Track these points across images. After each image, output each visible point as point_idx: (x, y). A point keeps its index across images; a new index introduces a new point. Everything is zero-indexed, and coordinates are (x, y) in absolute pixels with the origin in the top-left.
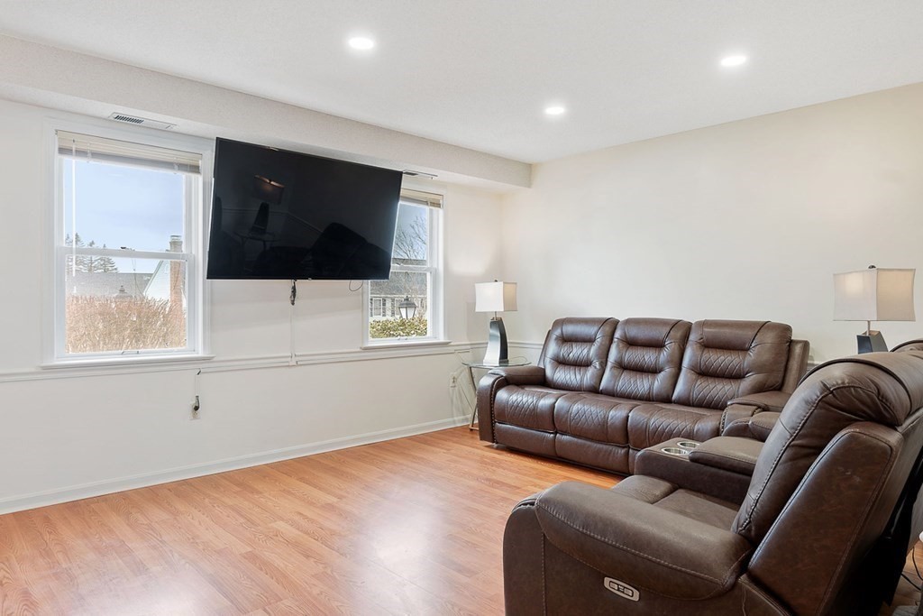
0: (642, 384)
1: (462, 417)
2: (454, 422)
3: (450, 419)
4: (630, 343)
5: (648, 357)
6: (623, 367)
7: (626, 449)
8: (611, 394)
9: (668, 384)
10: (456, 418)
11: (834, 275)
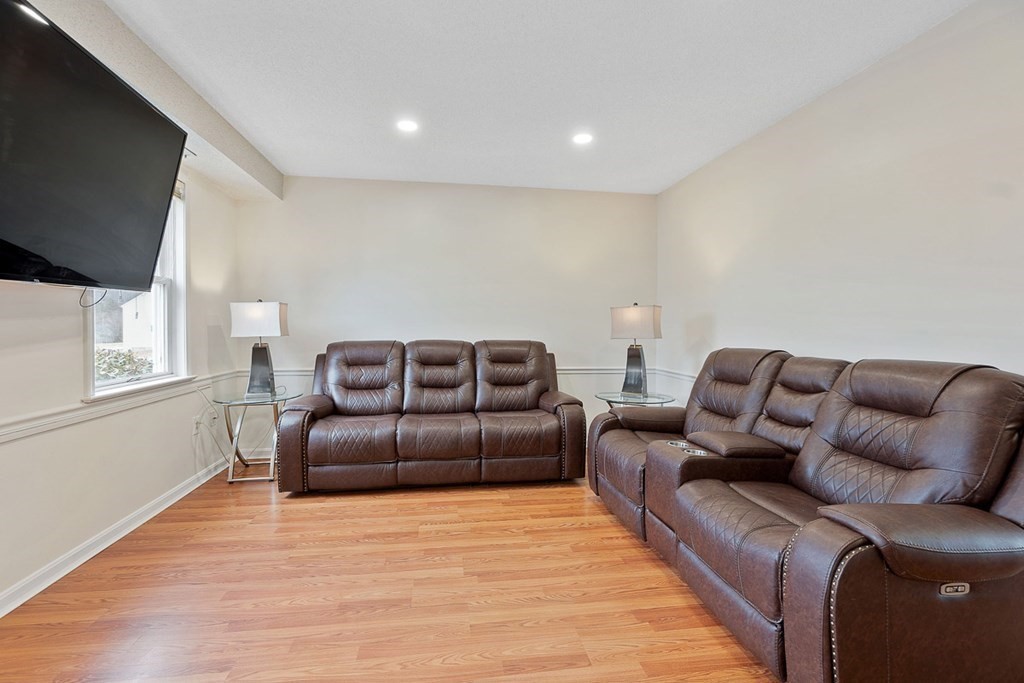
0: (446, 398)
1: (205, 471)
2: (198, 479)
3: (194, 477)
4: (425, 362)
5: (446, 373)
6: (421, 385)
7: (478, 460)
8: (416, 411)
9: (469, 395)
10: (199, 474)
11: (612, 308)
